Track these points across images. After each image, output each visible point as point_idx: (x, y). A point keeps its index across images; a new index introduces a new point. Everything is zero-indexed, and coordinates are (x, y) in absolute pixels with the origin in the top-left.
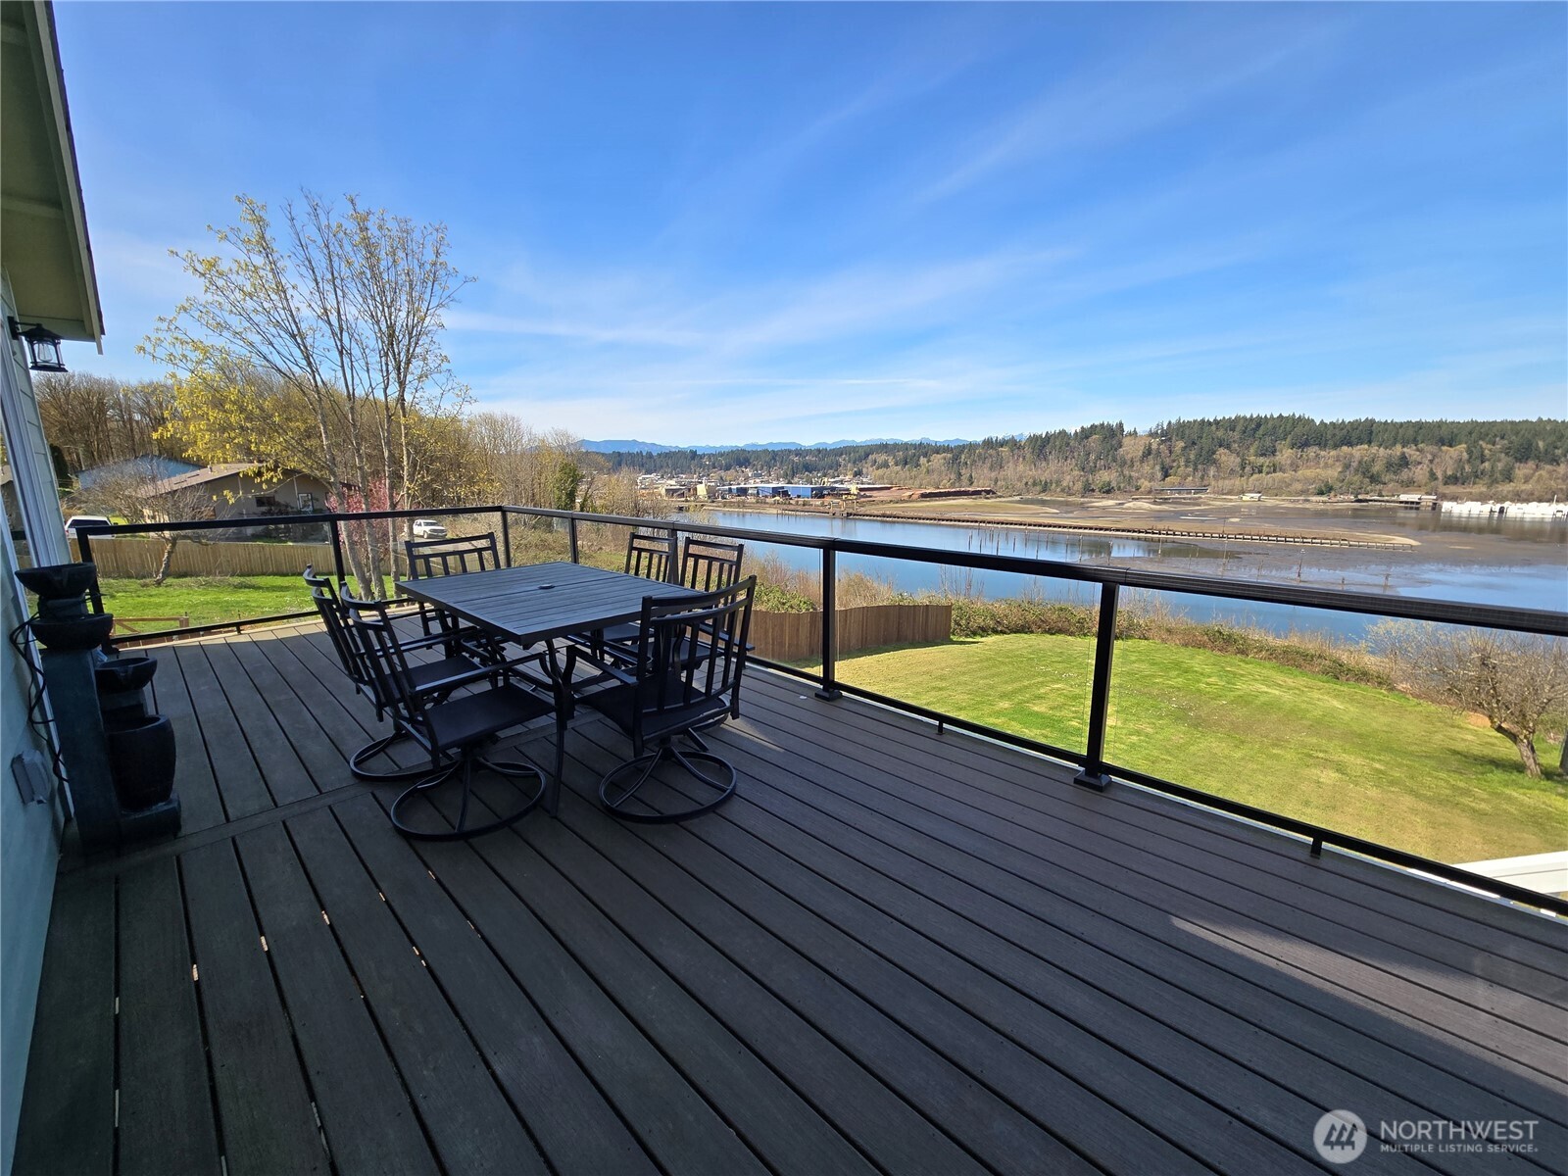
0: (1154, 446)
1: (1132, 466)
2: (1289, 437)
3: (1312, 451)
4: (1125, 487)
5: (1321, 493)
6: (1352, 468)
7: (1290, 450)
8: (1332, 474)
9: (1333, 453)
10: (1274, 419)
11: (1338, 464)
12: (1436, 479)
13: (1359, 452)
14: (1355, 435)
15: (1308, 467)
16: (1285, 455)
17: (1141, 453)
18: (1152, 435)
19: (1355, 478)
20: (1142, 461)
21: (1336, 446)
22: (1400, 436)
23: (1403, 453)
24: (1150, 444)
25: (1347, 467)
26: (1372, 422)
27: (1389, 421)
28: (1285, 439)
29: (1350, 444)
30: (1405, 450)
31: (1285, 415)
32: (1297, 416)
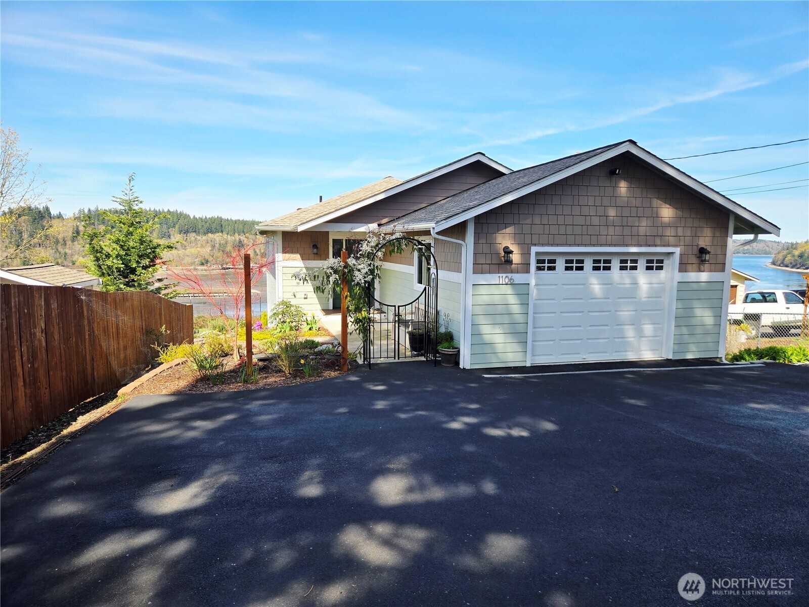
0: (81, 228)
1: (65, 244)
2: (177, 226)
3: (192, 236)
4: (62, 262)
5: (202, 264)
6: (216, 248)
7: (179, 235)
8: (206, 251)
9: (204, 238)
10: (165, 213)
11: (208, 245)
12: (257, 255)
13: (217, 237)
14: (214, 226)
15: (191, 247)
16: (176, 238)
17: (70, 234)
18: (77, 219)
19: (219, 255)
20: (73, 241)
21: (205, 234)
22: (236, 228)
23: (240, 239)
24: (77, 227)
25: (213, 247)
26: (221, 219)
27: (229, 219)
28: (174, 227)
29: (212, 232)
30: (240, 236)
31: (171, 210)
32: (179, 212)
